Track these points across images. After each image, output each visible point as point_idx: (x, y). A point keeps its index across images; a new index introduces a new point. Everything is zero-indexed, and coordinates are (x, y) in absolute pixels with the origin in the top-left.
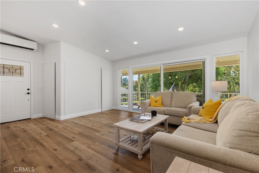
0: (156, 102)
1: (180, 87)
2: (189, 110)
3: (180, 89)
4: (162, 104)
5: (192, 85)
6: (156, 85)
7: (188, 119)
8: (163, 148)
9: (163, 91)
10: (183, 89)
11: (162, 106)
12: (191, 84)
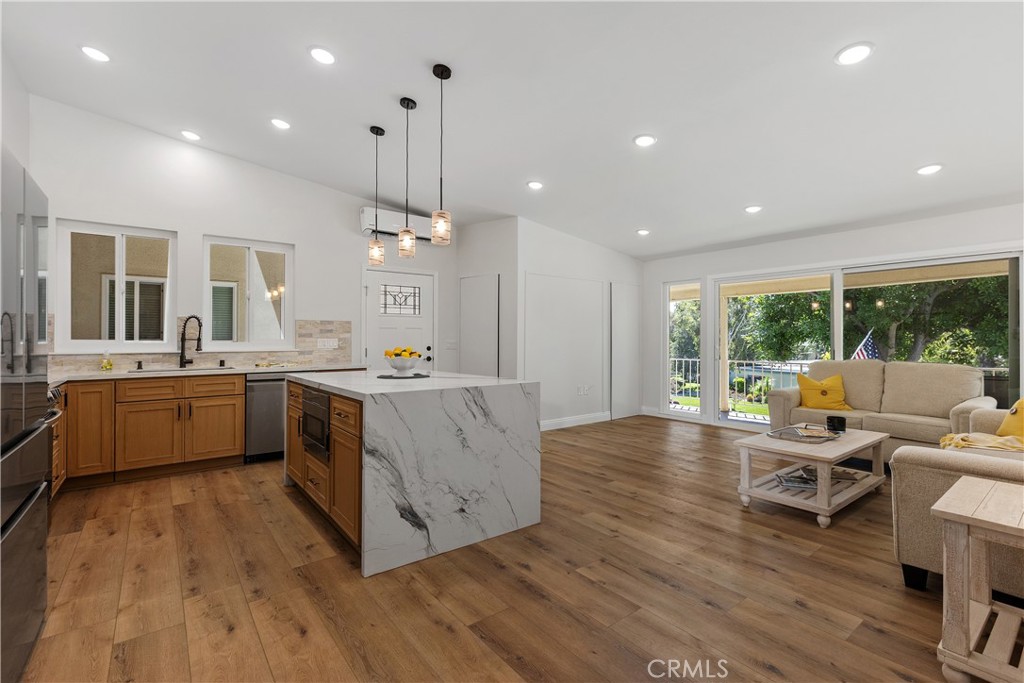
0: (824, 393)
1: (893, 341)
2: (958, 421)
3: (893, 351)
4: (846, 401)
5: (951, 336)
6: (783, 335)
7: (962, 440)
8: (927, 469)
9: (842, 359)
10: (908, 353)
11: (847, 406)
12: (947, 330)
